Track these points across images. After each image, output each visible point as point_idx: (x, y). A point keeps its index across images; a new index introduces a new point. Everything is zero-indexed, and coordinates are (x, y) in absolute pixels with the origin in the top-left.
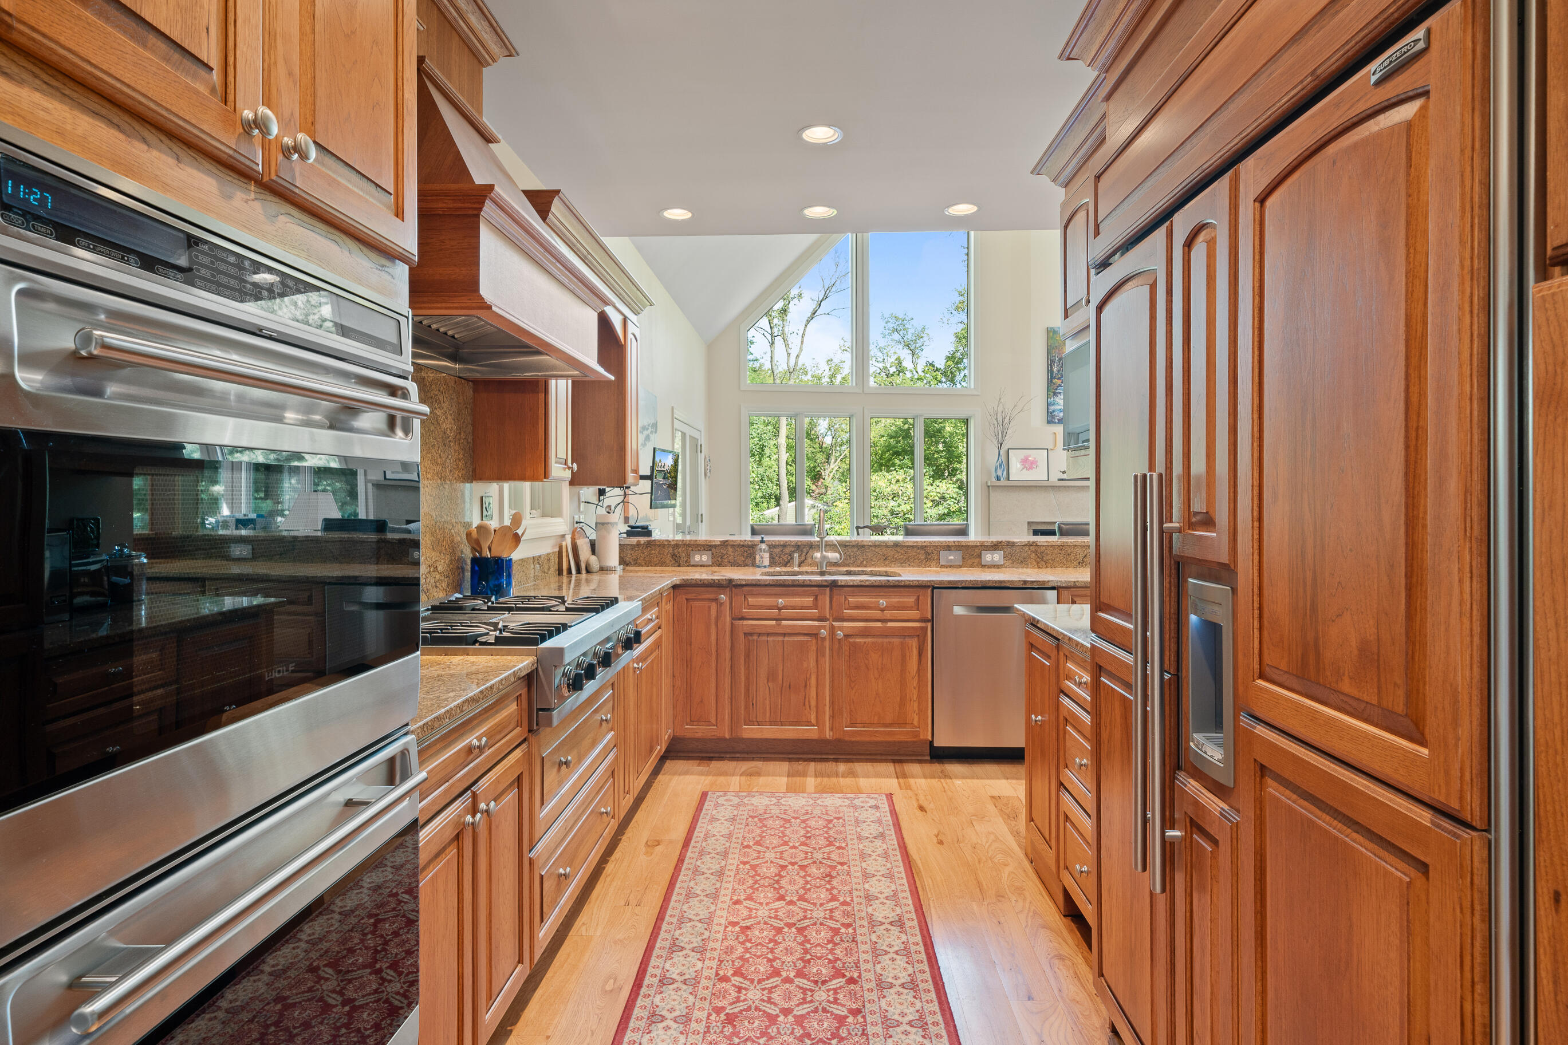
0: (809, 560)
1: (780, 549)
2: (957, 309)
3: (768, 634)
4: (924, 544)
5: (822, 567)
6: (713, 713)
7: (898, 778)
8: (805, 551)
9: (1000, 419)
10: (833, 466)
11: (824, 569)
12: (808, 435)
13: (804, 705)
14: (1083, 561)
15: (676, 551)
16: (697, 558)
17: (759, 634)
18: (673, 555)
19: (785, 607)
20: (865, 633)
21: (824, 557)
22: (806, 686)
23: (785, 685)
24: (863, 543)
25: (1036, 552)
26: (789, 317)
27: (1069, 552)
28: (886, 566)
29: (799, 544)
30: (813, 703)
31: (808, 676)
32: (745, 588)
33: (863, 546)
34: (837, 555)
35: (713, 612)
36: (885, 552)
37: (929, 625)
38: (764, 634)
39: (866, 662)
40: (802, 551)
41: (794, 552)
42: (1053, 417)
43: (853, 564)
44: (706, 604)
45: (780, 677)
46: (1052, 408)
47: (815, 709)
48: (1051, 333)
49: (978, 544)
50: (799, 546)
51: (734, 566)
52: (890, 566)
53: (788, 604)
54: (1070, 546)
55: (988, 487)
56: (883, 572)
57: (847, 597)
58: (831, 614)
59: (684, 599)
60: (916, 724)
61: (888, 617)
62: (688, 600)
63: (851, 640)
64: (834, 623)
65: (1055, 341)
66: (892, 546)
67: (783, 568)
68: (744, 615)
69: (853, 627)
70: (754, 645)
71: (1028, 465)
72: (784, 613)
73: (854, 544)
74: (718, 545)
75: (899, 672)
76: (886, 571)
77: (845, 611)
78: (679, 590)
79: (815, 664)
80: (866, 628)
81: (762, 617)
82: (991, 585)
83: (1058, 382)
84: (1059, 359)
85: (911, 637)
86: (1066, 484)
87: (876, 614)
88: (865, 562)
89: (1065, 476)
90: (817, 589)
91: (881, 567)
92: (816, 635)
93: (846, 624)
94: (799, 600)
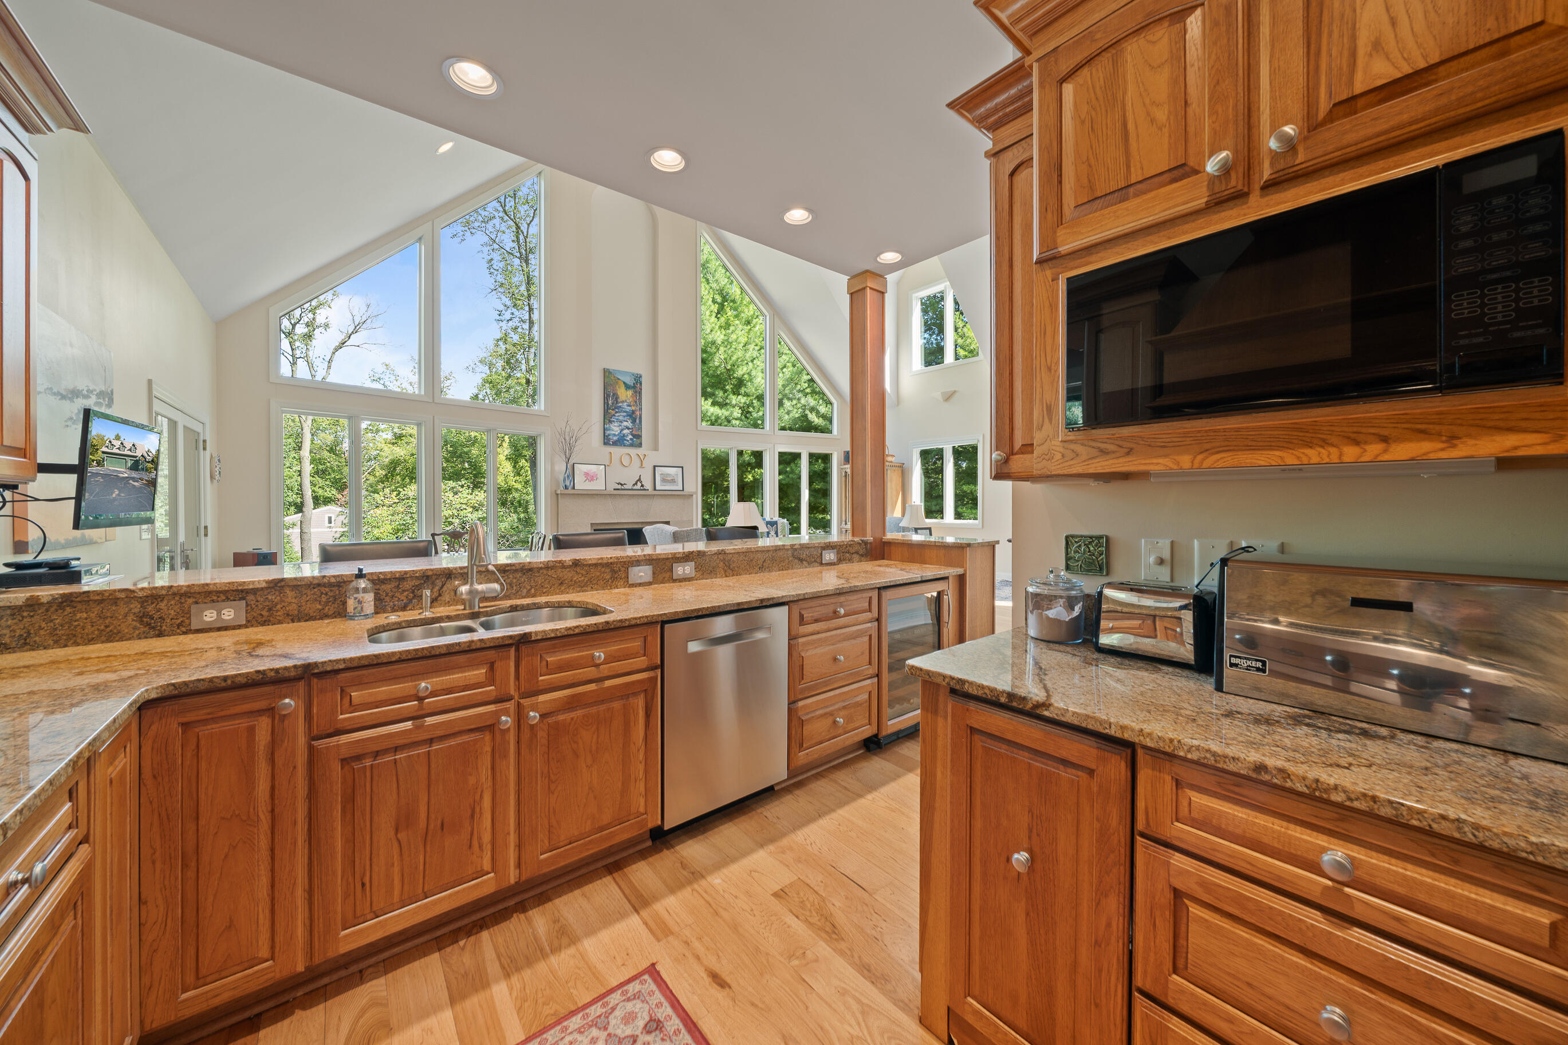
0: (446, 597)
1: (394, 584)
2: (481, 362)
3: (396, 749)
4: (610, 561)
5: (471, 606)
6: (265, 938)
7: (637, 911)
8: (439, 583)
9: (567, 438)
11: (477, 609)
13: (470, 846)
16: (209, 616)
17: (377, 754)
19: (433, 694)
20: (571, 704)
21: (474, 592)
22: (472, 816)
23: (432, 827)
24: (532, 566)
25: (724, 561)
26: (314, 342)
27: (752, 558)
28: (562, 593)
29: (430, 573)
30: (487, 837)
31: (477, 798)
32: (342, 676)
33: (531, 570)
34: (496, 586)
35: (262, 736)
36: (561, 575)
37: (659, 672)
38: (386, 751)
39: (574, 746)
40: (433, 583)
41: (419, 587)
42: (609, 440)
43: (517, 595)
44: (243, 723)
45: (423, 815)
46: (608, 433)
47: (489, 847)
48: (607, 373)
49: (670, 556)
50: (428, 577)
51: (299, 621)
52: (568, 593)
53: (439, 687)
54: (752, 552)
55: (557, 494)
56: (567, 604)
57: (544, 656)
58: (518, 688)
59: (176, 726)
60: (642, 810)
61: (606, 673)
62: (185, 726)
63: (551, 720)
64: (522, 701)
65: (609, 379)
66: (570, 567)
67: (400, 613)
68: (339, 726)
69: (554, 700)
70: (366, 777)
71: (590, 477)
72: (429, 703)
73: (518, 567)
74: (262, 589)
75: (621, 745)
76: (569, 602)
77: (541, 678)
78: (159, 710)
79: (489, 773)
80: (573, 696)
81: (383, 720)
82: (728, 609)
83: (613, 412)
84: (614, 395)
85: (635, 694)
86: (620, 492)
87: (590, 672)
88: (533, 590)
89: (619, 487)
90: (493, 652)
91: (556, 594)
92: (490, 727)
93: (542, 698)
94: (460, 675)
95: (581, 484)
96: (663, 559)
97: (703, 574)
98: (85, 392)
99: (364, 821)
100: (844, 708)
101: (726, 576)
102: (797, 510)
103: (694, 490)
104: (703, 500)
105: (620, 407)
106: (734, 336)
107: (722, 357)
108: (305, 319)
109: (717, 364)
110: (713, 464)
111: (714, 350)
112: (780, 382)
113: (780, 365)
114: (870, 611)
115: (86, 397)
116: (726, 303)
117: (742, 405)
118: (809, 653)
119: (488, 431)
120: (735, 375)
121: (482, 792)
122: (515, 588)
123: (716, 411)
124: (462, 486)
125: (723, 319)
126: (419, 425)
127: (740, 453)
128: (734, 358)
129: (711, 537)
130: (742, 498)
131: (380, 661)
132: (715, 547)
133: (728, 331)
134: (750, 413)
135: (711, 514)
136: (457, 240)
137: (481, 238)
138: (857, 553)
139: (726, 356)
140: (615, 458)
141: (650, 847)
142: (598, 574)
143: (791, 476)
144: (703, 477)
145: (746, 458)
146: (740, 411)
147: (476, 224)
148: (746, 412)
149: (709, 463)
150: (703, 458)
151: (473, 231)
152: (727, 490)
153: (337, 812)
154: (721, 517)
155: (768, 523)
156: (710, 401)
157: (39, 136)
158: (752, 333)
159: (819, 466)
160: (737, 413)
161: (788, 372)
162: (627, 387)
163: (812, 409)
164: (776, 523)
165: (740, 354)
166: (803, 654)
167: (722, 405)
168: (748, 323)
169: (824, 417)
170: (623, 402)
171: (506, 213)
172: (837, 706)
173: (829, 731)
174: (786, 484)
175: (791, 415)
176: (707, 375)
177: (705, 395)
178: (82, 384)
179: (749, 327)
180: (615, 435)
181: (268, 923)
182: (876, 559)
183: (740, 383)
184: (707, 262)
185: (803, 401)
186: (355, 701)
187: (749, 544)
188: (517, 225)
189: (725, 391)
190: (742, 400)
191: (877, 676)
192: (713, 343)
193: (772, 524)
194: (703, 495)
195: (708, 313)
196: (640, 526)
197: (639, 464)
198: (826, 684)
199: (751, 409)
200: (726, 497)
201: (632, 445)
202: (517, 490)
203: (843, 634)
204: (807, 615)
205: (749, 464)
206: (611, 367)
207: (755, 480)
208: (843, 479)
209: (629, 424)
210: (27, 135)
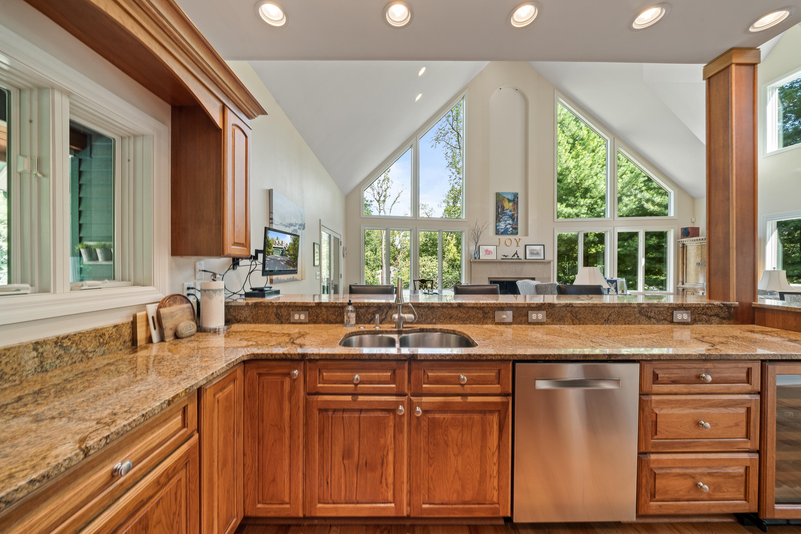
1: (366, 309)
2: (444, 202)
3: (344, 410)
4: (482, 306)
5: (399, 327)
6: (287, 491)
8: (385, 311)
9: (476, 232)
10: (401, 256)
11: (401, 328)
12: (392, 245)
13: (381, 482)
14: (608, 319)
15: (279, 311)
16: (296, 317)
17: (335, 411)
18: (277, 314)
19: (362, 382)
20: (444, 408)
21: (400, 318)
22: (382, 464)
23: (361, 462)
24: (433, 305)
25: (571, 312)
26: (386, 202)
27: (598, 312)
28: (451, 323)
29: (381, 305)
30: (390, 480)
31: (385, 453)
32: (320, 363)
34: (412, 316)
35: (287, 387)
37: (510, 399)
38: (339, 410)
39: (446, 438)
40: (383, 311)
41: (376, 312)
42: (499, 231)
43: (424, 322)
44: (278, 379)
45: (356, 454)
46: (498, 228)
47: (392, 486)
48: (498, 195)
49: (526, 306)
50: (380, 307)
51: (327, 323)
52: (455, 324)
53: (365, 379)
54: (598, 307)
55: (471, 262)
56: (452, 332)
57: (426, 371)
58: (410, 389)
59: (256, 374)
60: (495, 499)
61: (469, 391)
62: (260, 375)
63: (430, 416)
64: (412, 398)
65: (499, 198)
66: (456, 307)
67: (367, 326)
68: (318, 390)
69: (433, 403)
70: (329, 422)
71: (488, 252)
72: (360, 388)
73: (425, 305)
74: (314, 306)
75: (480, 448)
76: (454, 331)
77: (424, 386)
78: (250, 365)
79: (392, 440)
80: (445, 403)
81: (337, 392)
82: (575, 358)
83: (501, 216)
84: (502, 206)
85: (491, 412)
86: (504, 261)
87: (456, 388)
88: (434, 320)
89: (504, 257)
90: (395, 363)
91: (448, 324)
92: (392, 410)
93: (425, 399)
94: (376, 374)
95: (483, 256)
96: (521, 307)
97: (553, 321)
98: (294, 224)
99: (328, 447)
100: (710, 474)
101: (573, 324)
102: (634, 272)
103: (552, 259)
104: (558, 265)
105: (505, 213)
106: (582, 162)
107: (573, 176)
108: (383, 195)
109: (569, 181)
110: (566, 243)
111: (567, 172)
112: (619, 186)
113: (619, 174)
114: (748, 380)
115: (295, 226)
116: (576, 142)
117: (587, 205)
118: (664, 412)
119: (439, 231)
120: (583, 186)
121: (388, 451)
122: (424, 317)
123: (569, 210)
124: (434, 258)
125: (574, 153)
126: (411, 230)
127: (586, 235)
128: (582, 175)
129: (561, 291)
130: (587, 263)
131: (335, 358)
132: (566, 300)
133: (578, 159)
134: (595, 208)
135: (565, 274)
136: (433, 147)
137: (443, 143)
138: (717, 315)
139: (576, 175)
140: (502, 242)
141: (502, 525)
142: (474, 313)
143: (628, 248)
144: (559, 251)
145: (591, 238)
146: (587, 209)
147: (441, 138)
148: (591, 209)
149: (564, 243)
150: (558, 240)
151: (440, 142)
152: (576, 259)
153: (317, 437)
154: (571, 275)
155: (608, 281)
156: (565, 204)
157: (253, 120)
158: (596, 157)
159: (654, 241)
160: (584, 210)
161: (626, 178)
162: (509, 201)
163: (648, 201)
164: (616, 281)
165: (587, 172)
166: (657, 411)
167: (572, 206)
168: (593, 151)
169: (659, 205)
170: (507, 210)
171: (453, 129)
172: (699, 471)
173: (689, 492)
174: (623, 255)
175: (629, 207)
176: (562, 189)
177: (561, 200)
178: (293, 221)
179: (594, 154)
180: (502, 229)
181: (288, 486)
182: (743, 322)
183: (587, 190)
184: (563, 120)
185: (639, 196)
186: (325, 378)
187: (595, 300)
188: (458, 133)
189: (576, 197)
190: (588, 201)
191: (758, 452)
192: (567, 168)
193: (611, 282)
194: (558, 262)
195: (564, 151)
196: (514, 280)
197: (516, 244)
198: (685, 445)
199: (595, 206)
200: (575, 263)
201: (512, 234)
202: (458, 260)
203: (709, 400)
204: (661, 375)
205: (593, 242)
206: (500, 191)
207: (598, 252)
208: (681, 250)
209: (510, 222)
210: (248, 120)
